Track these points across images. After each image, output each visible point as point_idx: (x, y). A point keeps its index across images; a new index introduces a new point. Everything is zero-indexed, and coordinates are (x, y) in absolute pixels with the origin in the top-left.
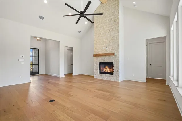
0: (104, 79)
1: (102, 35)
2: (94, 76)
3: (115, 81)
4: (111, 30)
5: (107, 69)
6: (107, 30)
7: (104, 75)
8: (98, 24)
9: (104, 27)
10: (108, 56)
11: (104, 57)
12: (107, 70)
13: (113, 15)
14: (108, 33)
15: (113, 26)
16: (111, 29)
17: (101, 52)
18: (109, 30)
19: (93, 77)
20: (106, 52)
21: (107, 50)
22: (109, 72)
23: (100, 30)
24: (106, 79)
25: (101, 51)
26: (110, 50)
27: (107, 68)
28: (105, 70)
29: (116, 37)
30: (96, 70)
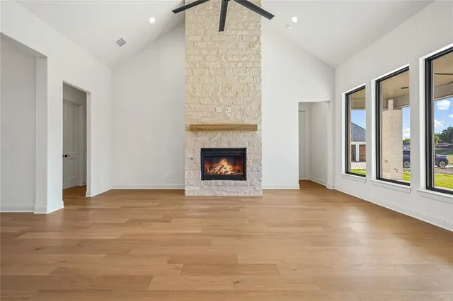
0: (219, 193)
1: (212, 72)
2: (186, 189)
3: (252, 195)
4: (240, 65)
5: (226, 167)
6: (230, 62)
7: (220, 182)
8: (198, 38)
9: (220, 51)
10: (231, 132)
11: (219, 133)
12: (223, 170)
13: (246, 29)
14: (231, 71)
15: (245, 55)
16: (238, 62)
17: (208, 121)
18: (233, 65)
19: (182, 192)
20: (225, 122)
21: (229, 115)
22: (229, 173)
23: (208, 58)
24: (224, 194)
25: (210, 115)
26: (238, 116)
27: (224, 163)
28: (218, 168)
29: (255, 87)
30: (192, 172)
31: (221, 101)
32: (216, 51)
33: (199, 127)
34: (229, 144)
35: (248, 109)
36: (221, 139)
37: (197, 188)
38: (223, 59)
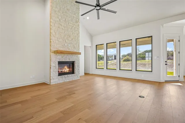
1: (63, 28)
3: (77, 79)
5: (66, 69)
6: (70, 26)
11: (66, 55)
12: (66, 71)
13: (75, 15)
14: (70, 29)
16: (73, 27)
20: (68, 50)
21: (69, 47)
23: (61, 21)
26: (72, 48)
28: (64, 70)
30: (54, 73)
31: (67, 41)
32: (65, 19)
33: (61, 52)
34: (69, 59)
35: (76, 46)
36: (67, 57)
37: (57, 80)
38: (67, 24)
